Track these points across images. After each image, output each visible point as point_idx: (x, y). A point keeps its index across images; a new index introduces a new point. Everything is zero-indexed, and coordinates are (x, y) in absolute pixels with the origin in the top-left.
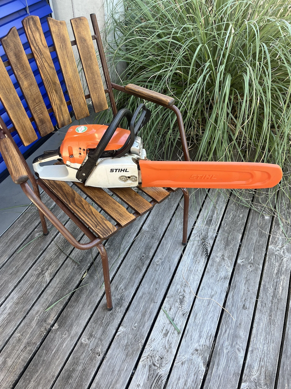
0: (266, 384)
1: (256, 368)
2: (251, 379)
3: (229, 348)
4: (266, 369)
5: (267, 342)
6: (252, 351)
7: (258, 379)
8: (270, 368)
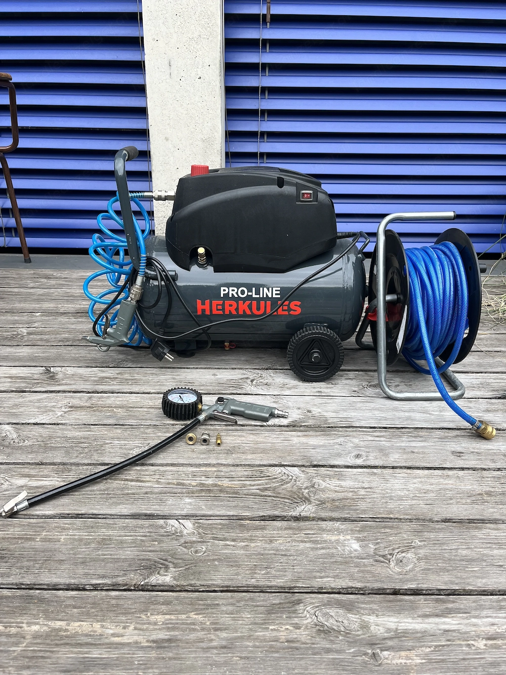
0: (322, 502)
1: (343, 483)
2: (314, 479)
3: (348, 444)
4: (353, 499)
5: (418, 495)
6: (375, 474)
7: (322, 489)
8: (363, 505)
